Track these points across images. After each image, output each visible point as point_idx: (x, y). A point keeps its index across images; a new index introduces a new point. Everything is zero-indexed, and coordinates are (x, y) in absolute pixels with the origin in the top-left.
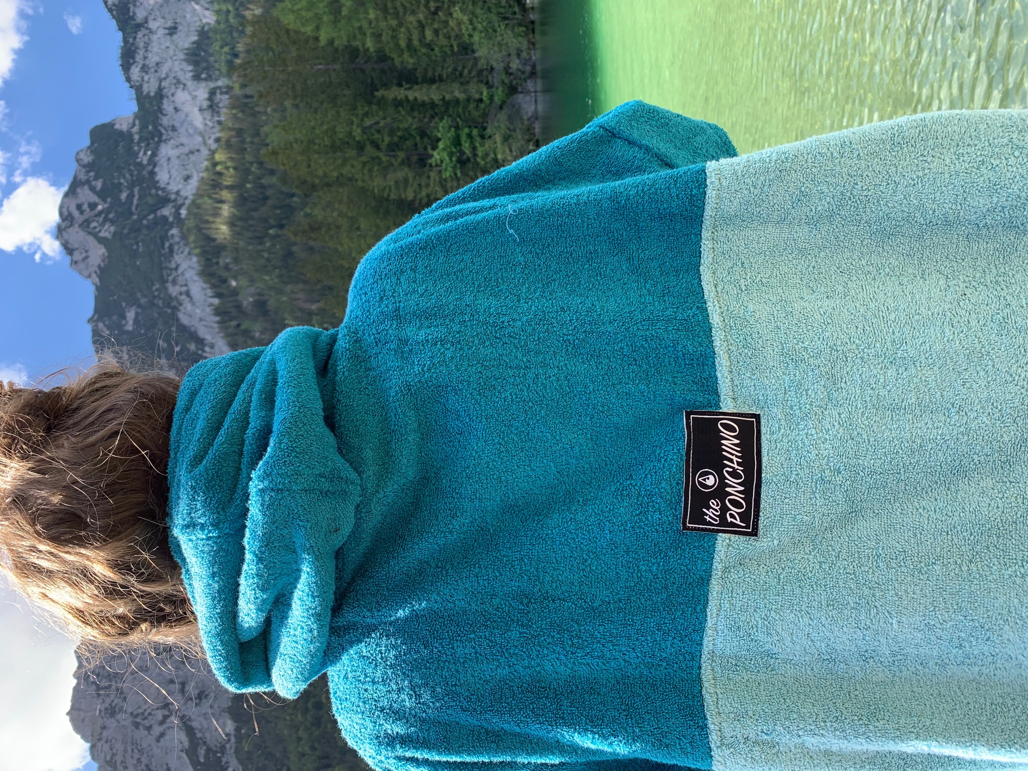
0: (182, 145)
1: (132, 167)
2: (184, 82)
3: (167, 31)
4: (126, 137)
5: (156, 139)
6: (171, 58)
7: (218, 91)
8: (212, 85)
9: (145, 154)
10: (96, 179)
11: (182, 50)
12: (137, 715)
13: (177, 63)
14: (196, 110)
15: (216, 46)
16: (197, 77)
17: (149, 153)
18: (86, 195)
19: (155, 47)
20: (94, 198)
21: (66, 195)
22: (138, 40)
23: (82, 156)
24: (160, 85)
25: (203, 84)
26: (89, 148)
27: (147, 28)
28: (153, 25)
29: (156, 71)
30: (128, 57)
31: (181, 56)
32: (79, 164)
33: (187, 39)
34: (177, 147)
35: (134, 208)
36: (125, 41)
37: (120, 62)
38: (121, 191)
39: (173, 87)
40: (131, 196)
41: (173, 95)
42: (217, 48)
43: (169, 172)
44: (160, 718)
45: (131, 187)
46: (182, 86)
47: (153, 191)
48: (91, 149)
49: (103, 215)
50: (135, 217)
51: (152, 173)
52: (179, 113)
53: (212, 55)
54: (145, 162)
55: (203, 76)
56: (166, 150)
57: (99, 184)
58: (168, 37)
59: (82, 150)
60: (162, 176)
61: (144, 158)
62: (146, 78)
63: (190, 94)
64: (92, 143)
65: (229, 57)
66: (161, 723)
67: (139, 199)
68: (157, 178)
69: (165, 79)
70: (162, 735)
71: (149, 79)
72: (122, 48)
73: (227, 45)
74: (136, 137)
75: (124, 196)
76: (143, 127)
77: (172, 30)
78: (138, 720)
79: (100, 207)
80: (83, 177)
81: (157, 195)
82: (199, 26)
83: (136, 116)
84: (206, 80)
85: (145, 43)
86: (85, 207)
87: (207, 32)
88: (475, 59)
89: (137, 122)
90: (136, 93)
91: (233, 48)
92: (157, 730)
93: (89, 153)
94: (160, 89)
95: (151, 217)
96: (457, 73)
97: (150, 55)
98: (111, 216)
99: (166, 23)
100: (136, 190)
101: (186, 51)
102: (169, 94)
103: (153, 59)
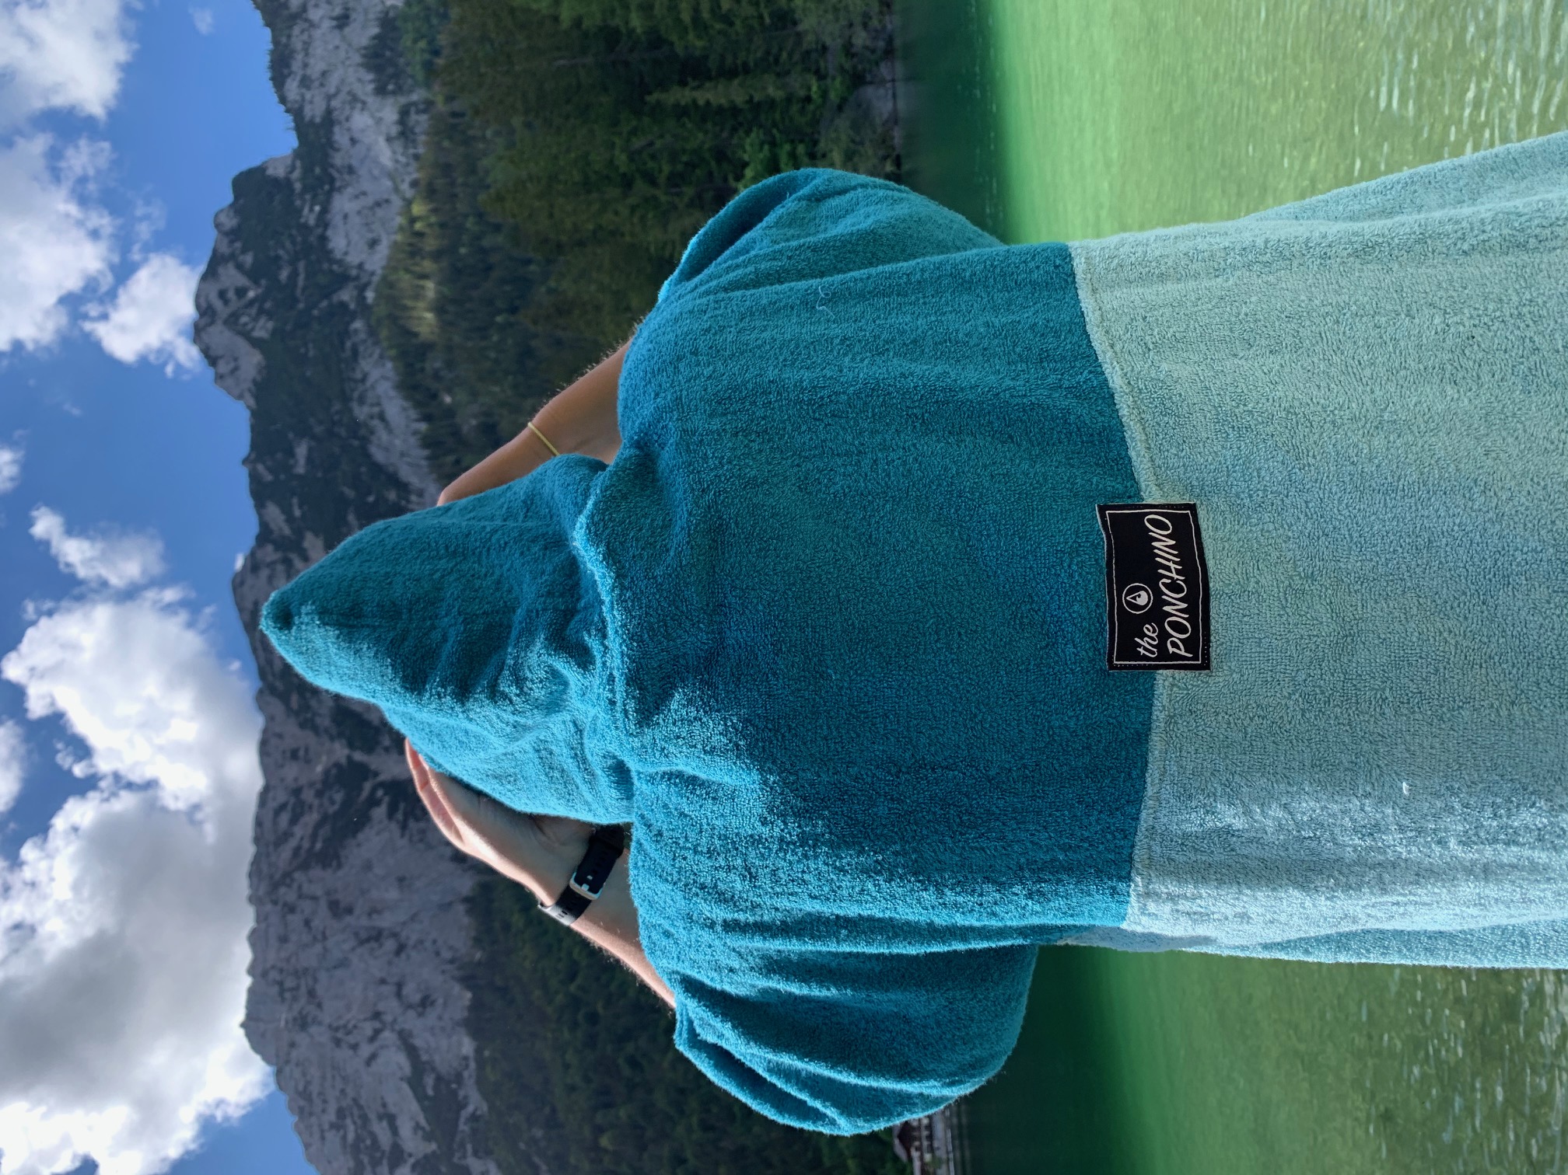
0: (364, 194)
1: (294, 232)
2: (363, 98)
3: (334, 23)
4: (282, 185)
5: (327, 187)
6: (343, 63)
7: (413, 110)
8: (403, 100)
9: (311, 210)
10: (244, 251)
11: (358, 50)
12: (337, 1029)
13: (351, 70)
14: (382, 141)
15: (407, 41)
16: (381, 91)
17: (317, 208)
18: (231, 277)
19: (318, 49)
20: (242, 281)
21: (204, 278)
22: (294, 39)
23: (223, 218)
24: (328, 105)
25: (390, 100)
26: (231, 206)
27: (307, 20)
28: (314, 15)
29: (322, 85)
30: (280, 66)
31: (357, 59)
32: (220, 231)
33: (363, 33)
34: (357, 197)
35: (298, 292)
36: (276, 41)
37: (269, 75)
38: (280, 268)
39: (347, 107)
40: (294, 275)
41: (347, 119)
42: (409, 43)
43: (347, 236)
44: (369, 1032)
45: (293, 262)
46: (359, 105)
47: (325, 266)
48: (236, 208)
49: (257, 305)
50: (301, 306)
51: (323, 239)
52: (358, 146)
53: (401, 56)
54: (312, 222)
55: (391, 87)
56: (343, 203)
57: (248, 259)
58: (337, 32)
59: (222, 211)
60: (338, 242)
61: (310, 217)
62: (308, 96)
63: (372, 116)
64: (237, 197)
65: (427, 56)
66: (372, 1039)
67: (307, 278)
68: (331, 245)
69: (335, 95)
70: (373, 1057)
71: (313, 96)
72: (273, 53)
73: (423, 37)
74: (298, 186)
75: (284, 275)
76: (307, 170)
77: (343, 21)
78: (340, 1035)
79: (251, 294)
80: (225, 249)
81: (331, 271)
82: (381, 12)
83: (297, 154)
84: (394, 93)
85: (305, 43)
86: (231, 295)
87: (394, 19)
88: (799, 35)
89: (298, 164)
90: (295, 121)
91: (431, 42)
92: (366, 1050)
93: (232, 214)
94: (329, 112)
95: (324, 304)
96: (771, 59)
97: (312, 61)
98: (268, 305)
99: (333, 10)
100: (301, 266)
101: (363, 52)
102: (342, 118)
103: (316, 67)
